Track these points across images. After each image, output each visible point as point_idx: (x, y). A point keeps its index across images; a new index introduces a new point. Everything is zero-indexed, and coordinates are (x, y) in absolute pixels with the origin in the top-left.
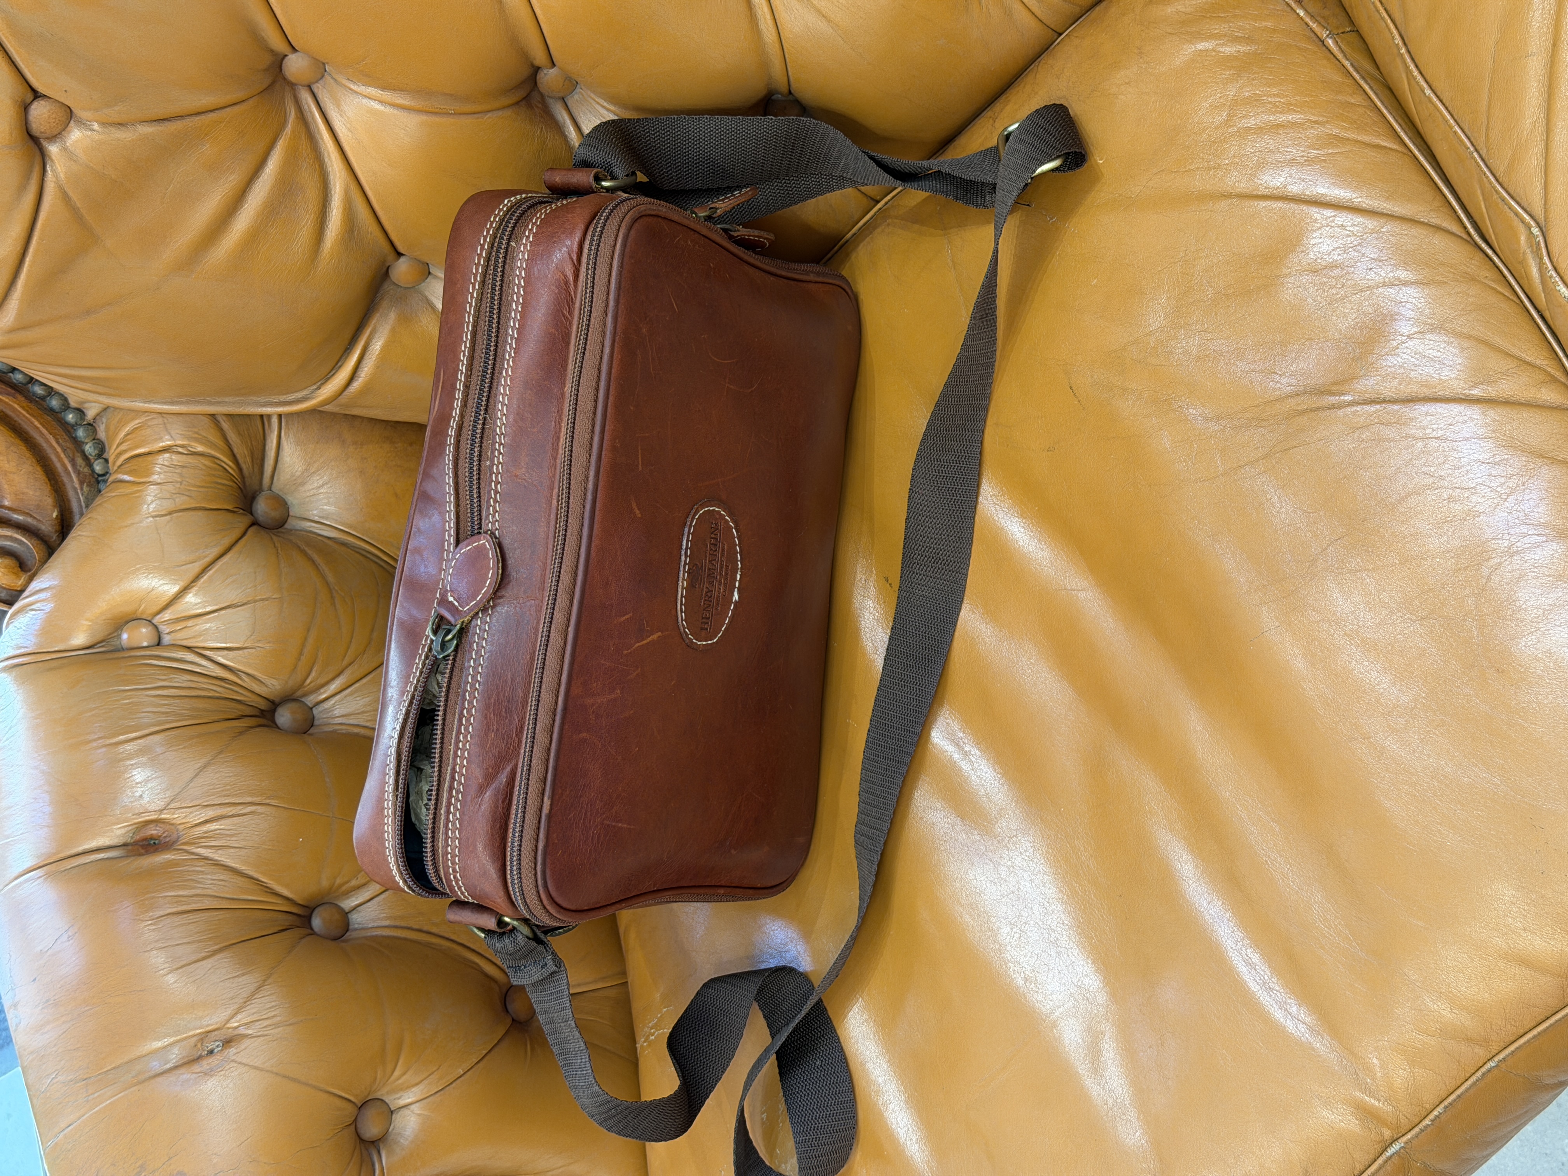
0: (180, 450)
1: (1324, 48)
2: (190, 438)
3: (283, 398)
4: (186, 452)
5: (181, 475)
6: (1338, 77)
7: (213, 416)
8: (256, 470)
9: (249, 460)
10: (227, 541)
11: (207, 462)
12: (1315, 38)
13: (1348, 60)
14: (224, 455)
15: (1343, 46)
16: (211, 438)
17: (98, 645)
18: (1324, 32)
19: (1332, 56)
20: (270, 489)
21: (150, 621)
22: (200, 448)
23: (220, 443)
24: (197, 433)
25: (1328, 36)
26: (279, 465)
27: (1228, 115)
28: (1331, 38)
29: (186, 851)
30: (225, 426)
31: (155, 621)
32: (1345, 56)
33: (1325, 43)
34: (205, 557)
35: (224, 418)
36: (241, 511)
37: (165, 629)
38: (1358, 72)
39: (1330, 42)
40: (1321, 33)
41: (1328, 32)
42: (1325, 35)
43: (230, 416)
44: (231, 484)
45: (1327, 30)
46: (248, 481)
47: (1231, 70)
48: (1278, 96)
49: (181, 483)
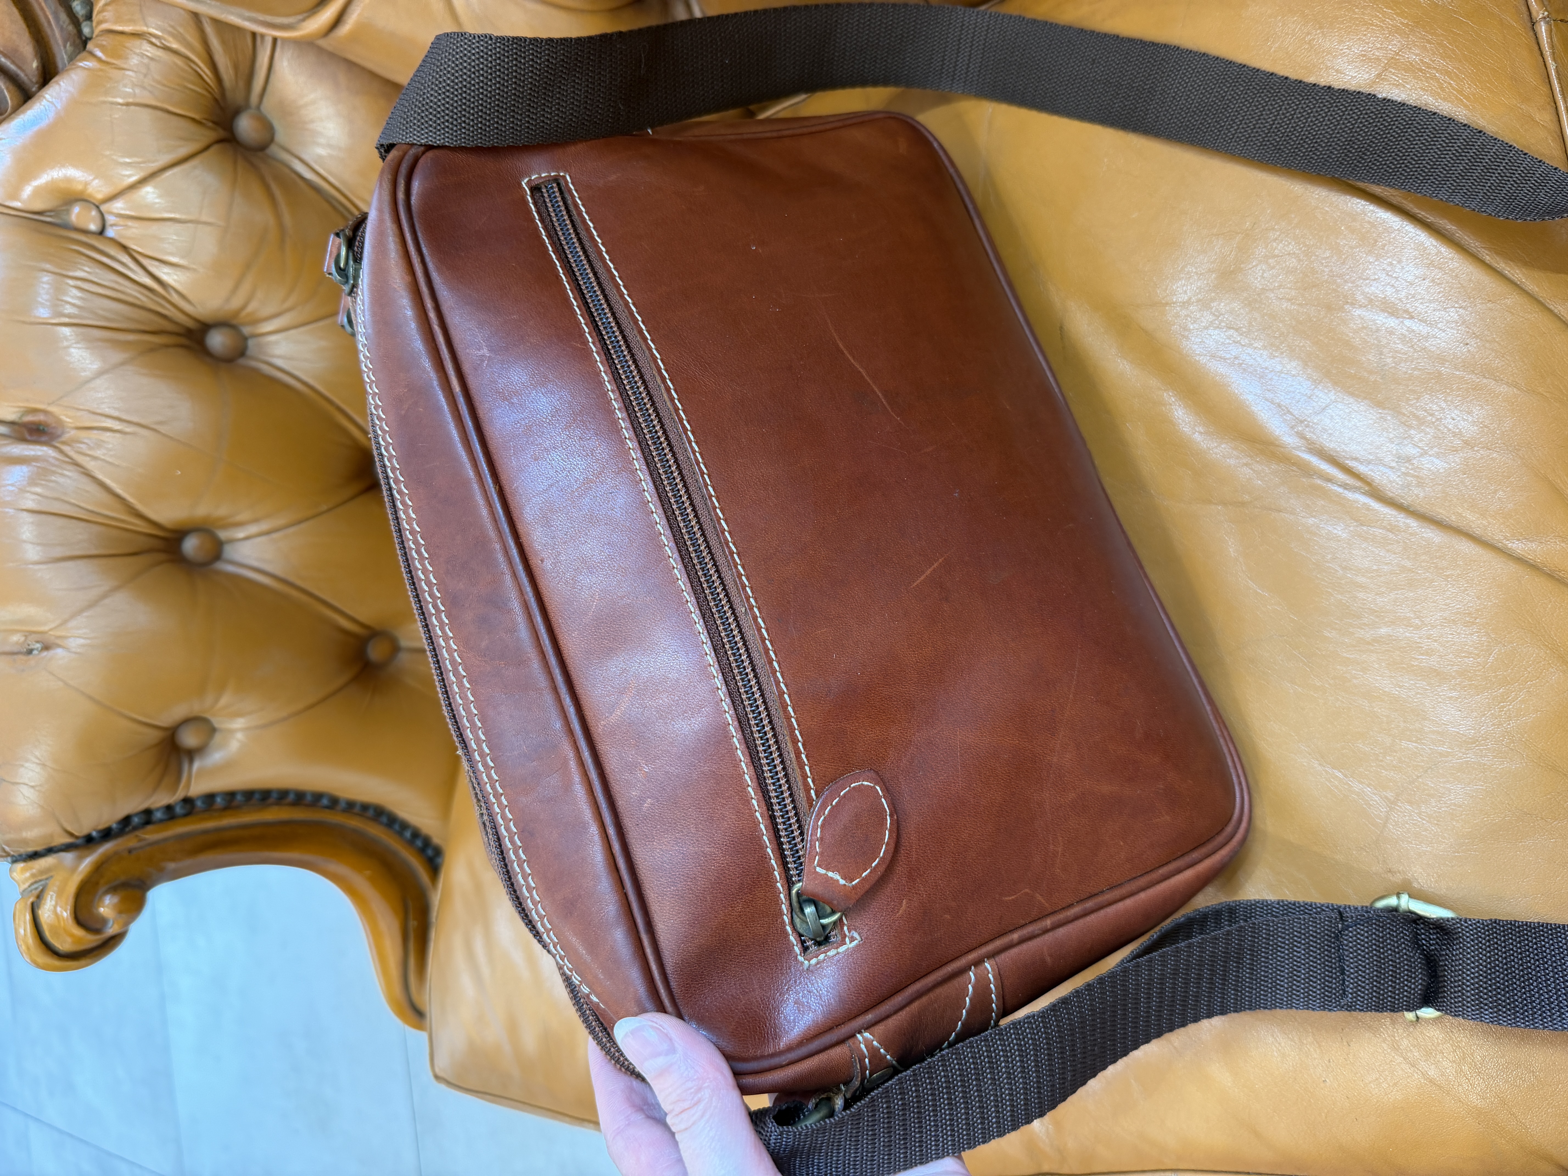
0: (154, 40)
1: (1531, 33)
2: (163, 30)
3: (269, 18)
4: (158, 44)
5: (148, 67)
6: (1533, 79)
7: (196, 16)
8: (241, 84)
9: (231, 72)
10: (183, 151)
11: (179, 61)
12: (1526, 16)
13: (1554, 60)
14: (203, 61)
15: (1555, 39)
16: (189, 38)
17: (48, 214)
18: (1541, 12)
19: (1537, 48)
20: (258, 107)
21: (98, 207)
22: (175, 46)
23: (197, 45)
24: (172, 27)
25: (1545, 18)
26: (270, 88)
27: (1379, 76)
28: (1547, 23)
29: (61, 452)
30: (209, 29)
31: (104, 208)
32: (1553, 54)
33: (1537, 27)
34: (153, 162)
35: (208, 20)
36: (210, 124)
37: (110, 219)
38: (1560, 82)
39: (1543, 29)
40: (1538, 13)
41: (1546, 13)
42: (1541, 16)
43: (216, 22)
44: (205, 93)
45: (1546, 10)
46: (229, 94)
47: (1406, 18)
48: (1447, 73)
49: (145, 76)
